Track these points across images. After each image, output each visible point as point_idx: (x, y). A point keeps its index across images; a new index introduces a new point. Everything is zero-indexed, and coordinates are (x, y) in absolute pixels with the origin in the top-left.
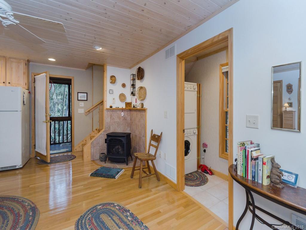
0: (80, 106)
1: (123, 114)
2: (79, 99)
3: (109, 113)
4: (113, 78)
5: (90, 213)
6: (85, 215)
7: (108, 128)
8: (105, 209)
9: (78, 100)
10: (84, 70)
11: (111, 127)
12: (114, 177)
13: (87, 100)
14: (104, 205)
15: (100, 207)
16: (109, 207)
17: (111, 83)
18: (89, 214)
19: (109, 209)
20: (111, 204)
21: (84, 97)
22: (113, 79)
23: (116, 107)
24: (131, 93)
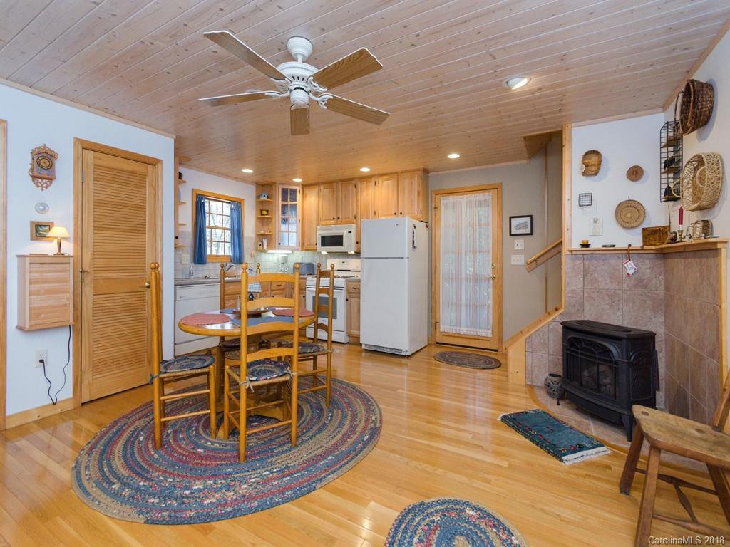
0: (516, 248)
1: (630, 267)
2: (512, 233)
3: (578, 262)
4: (594, 159)
5: (443, 511)
6: (428, 507)
7: (574, 306)
8: (480, 529)
9: (511, 235)
10: (525, 161)
11: (586, 304)
12: (558, 455)
13: (531, 234)
14: (484, 515)
15: (472, 513)
16: (491, 532)
17: (584, 174)
18: (437, 512)
19: (488, 538)
20: (505, 529)
21: (525, 227)
22: (592, 162)
23: (605, 246)
24: (663, 191)
